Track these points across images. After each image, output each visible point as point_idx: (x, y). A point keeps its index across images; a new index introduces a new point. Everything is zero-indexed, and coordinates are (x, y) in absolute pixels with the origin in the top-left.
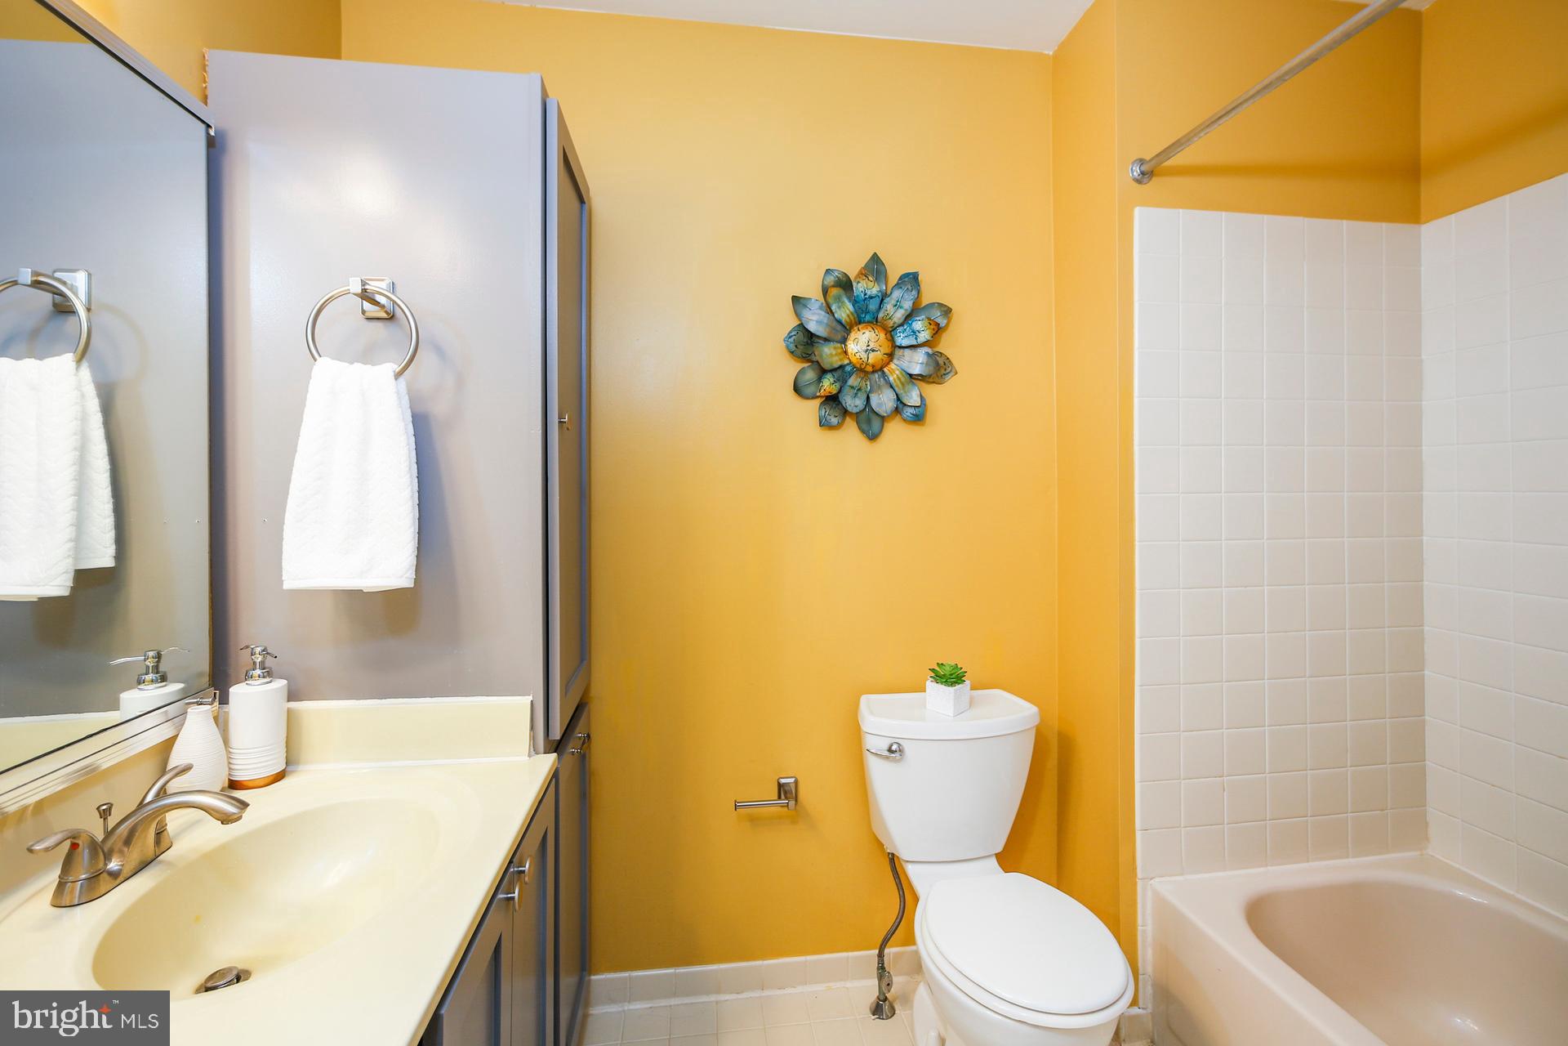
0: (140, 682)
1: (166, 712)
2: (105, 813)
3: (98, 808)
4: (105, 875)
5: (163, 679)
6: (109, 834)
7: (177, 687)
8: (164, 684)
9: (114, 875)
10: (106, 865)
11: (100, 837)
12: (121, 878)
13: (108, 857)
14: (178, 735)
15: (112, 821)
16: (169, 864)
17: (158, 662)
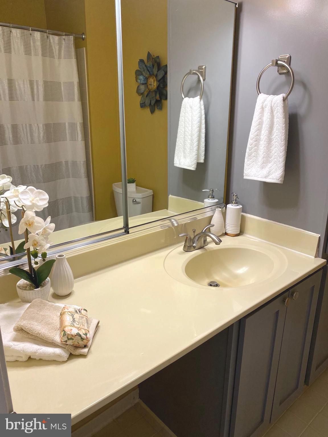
0: (209, 197)
1: (212, 208)
2: (194, 232)
3: (193, 230)
4: (192, 247)
5: (213, 198)
6: (195, 237)
7: (216, 200)
8: (213, 199)
9: (194, 247)
10: (193, 244)
11: (192, 237)
12: (195, 249)
13: (194, 243)
14: (213, 215)
15: (196, 234)
16: (206, 250)
17: (213, 192)
